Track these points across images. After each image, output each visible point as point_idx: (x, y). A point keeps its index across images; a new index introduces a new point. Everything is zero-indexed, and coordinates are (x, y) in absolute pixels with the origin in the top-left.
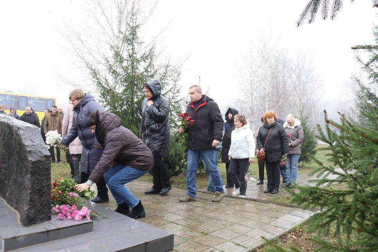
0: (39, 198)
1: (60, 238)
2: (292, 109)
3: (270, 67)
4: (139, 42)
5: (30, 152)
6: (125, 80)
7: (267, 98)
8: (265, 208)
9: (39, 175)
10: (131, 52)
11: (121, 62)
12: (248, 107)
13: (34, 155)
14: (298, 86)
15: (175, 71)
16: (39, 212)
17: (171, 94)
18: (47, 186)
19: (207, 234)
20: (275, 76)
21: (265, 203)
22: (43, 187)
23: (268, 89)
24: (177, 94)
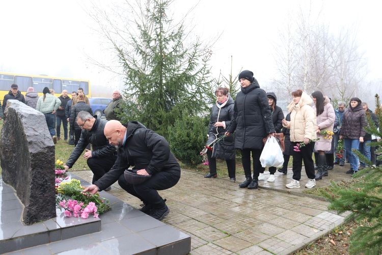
0: (42, 194)
1: (63, 239)
2: (333, 90)
3: (310, 44)
4: (167, 20)
5: (31, 143)
6: (153, 61)
7: (305, 78)
8: (300, 203)
9: (41, 168)
10: (158, 30)
11: (149, 42)
12: (286, 88)
13: (35, 146)
14: (339, 65)
15: (207, 50)
16: (42, 209)
17: (201, 75)
18: (51, 180)
19: (231, 235)
20: (314, 55)
21: (300, 196)
22: (46, 181)
23: (307, 69)
24: (207, 75)
